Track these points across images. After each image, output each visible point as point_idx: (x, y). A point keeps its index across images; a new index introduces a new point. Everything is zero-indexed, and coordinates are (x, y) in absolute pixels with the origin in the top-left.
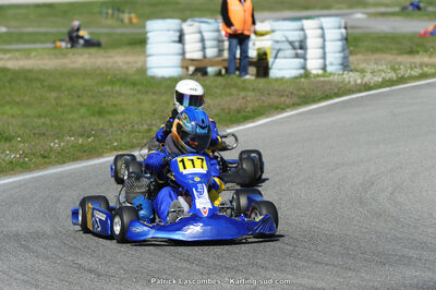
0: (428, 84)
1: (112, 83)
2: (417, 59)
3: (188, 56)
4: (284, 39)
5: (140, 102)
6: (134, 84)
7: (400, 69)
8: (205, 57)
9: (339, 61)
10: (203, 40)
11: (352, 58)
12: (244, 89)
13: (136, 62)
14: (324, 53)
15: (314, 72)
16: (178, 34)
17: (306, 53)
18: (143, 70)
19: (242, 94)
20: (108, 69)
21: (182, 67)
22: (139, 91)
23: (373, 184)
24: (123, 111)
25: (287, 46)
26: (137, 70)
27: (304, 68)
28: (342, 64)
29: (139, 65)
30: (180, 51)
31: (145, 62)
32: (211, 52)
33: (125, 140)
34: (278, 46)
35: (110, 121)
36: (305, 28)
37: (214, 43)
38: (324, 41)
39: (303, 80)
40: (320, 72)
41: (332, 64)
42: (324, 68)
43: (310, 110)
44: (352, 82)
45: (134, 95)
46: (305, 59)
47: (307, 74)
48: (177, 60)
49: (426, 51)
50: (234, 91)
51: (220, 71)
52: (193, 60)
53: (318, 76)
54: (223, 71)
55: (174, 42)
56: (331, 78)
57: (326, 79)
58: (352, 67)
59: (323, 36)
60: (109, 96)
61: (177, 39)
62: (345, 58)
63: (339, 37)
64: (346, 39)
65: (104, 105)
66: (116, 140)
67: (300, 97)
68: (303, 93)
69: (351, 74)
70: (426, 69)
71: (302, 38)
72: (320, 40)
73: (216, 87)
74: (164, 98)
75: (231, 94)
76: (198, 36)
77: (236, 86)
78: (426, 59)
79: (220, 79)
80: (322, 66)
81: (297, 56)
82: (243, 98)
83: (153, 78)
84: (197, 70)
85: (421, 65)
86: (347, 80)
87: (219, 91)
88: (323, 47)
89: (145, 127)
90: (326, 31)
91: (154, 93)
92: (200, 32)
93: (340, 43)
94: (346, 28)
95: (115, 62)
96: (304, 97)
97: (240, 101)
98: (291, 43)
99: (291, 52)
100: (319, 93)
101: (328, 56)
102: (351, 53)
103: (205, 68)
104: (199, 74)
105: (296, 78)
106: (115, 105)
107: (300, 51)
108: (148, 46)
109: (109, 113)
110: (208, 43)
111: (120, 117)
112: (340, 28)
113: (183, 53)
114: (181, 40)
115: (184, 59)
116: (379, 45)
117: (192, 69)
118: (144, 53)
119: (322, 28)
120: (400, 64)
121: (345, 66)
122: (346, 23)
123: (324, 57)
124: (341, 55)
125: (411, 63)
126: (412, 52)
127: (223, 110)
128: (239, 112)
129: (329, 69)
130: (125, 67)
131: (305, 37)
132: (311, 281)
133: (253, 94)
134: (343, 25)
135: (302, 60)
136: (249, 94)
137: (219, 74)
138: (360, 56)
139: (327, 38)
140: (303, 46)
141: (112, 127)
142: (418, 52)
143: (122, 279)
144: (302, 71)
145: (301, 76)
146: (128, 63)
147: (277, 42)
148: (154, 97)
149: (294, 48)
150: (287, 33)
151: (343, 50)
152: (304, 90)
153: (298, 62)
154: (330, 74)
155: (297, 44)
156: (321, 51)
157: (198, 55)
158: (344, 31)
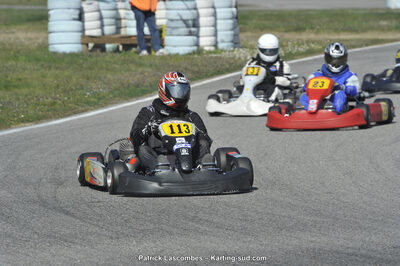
0: (315, 60)
1: (16, 58)
2: (304, 36)
3: (87, 33)
4: (178, 18)
5: (44, 76)
6: (37, 60)
7: (287, 46)
8: (103, 34)
9: (230, 38)
10: (101, 18)
11: (242, 36)
12: (141, 65)
13: (37, 38)
14: (216, 31)
15: (206, 48)
16: (78, 12)
17: (198, 31)
18: (45, 46)
19: (140, 70)
20: (11, 45)
21: (82, 44)
22: (42, 66)
23: (266, 154)
24: (28, 85)
25: (181, 24)
26: (39, 46)
27: (197, 45)
28: (232, 42)
29: (40, 41)
30: (80, 29)
31: (47, 38)
32: (109, 30)
33: (31, 112)
34: (173, 24)
35: (16, 94)
36: (198, 6)
37: (113, 21)
38: (216, 19)
39: (196, 56)
40: (212, 48)
41: (223, 41)
42: (216, 45)
43: (204, 85)
44: (243, 59)
45: (38, 70)
46: (198, 37)
47: (200, 51)
48: (77, 36)
49: (312, 28)
50: (132, 67)
51: (118, 47)
52: (92, 37)
53: (210, 52)
54: (121, 47)
55: (74, 19)
56: (223, 54)
57: (219, 55)
58: (242, 44)
59: (215, 15)
60: (14, 71)
61: (77, 17)
62: (235, 35)
63: (230, 15)
64: (237, 18)
65: (9, 78)
66: (23, 113)
67: (193, 72)
68: (197, 69)
69: (241, 50)
70: (313, 46)
71: (195, 17)
72: (212, 18)
73: (115, 63)
74: (67, 73)
75: (129, 70)
76: (97, 14)
77: (133, 62)
78: (312, 36)
79: (118, 55)
80: (214, 43)
81: (190, 34)
82: (142, 73)
83: (55, 53)
84: (96, 47)
85: (308, 42)
86: (237, 56)
87: (117, 66)
88: (215, 25)
89: (50, 100)
90: (217, 10)
91: (57, 68)
92: (99, 11)
93: (231, 21)
94: (236, 7)
95: (18, 38)
96: (198, 72)
97: (138, 76)
98: (185, 21)
99: (184, 30)
100: (211, 69)
101: (219, 33)
102: (242, 31)
103: (104, 44)
104: (98, 51)
105: (189, 54)
106: (20, 80)
107: (193, 29)
108: (50, 23)
109: (15, 86)
110: (106, 21)
111: (25, 91)
112: (231, 7)
113: (83, 30)
114: (81, 18)
115: (83, 36)
116: (267, 23)
117: (91, 45)
118: (46, 30)
119: (214, 7)
120: (288, 41)
121: (236, 43)
122: (236, 3)
123: (215, 35)
124: (232, 32)
125: (298, 40)
126: (299, 29)
127: (123, 84)
128: (137, 86)
129: (221, 46)
130: (27, 43)
131: (198, 16)
132: (213, 245)
133: (150, 70)
134: (234, 4)
135: (195, 38)
136: (146, 69)
137: (117, 50)
138: (249, 34)
139: (219, 16)
140: (196, 24)
141: (18, 99)
142: (304, 29)
143: (36, 244)
144: (195, 48)
145: (194, 53)
146: (30, 39)
147: (172, 20)
148: (57, 72)
149: (188, 26)
150: (181, 12)
151: (233, 29)
152: (197, 66)
153: (191, 39)
154: (222, 50)
155: (190, 22)
156: (213, 28)
157: (96, 32)
158: (234, 10)
